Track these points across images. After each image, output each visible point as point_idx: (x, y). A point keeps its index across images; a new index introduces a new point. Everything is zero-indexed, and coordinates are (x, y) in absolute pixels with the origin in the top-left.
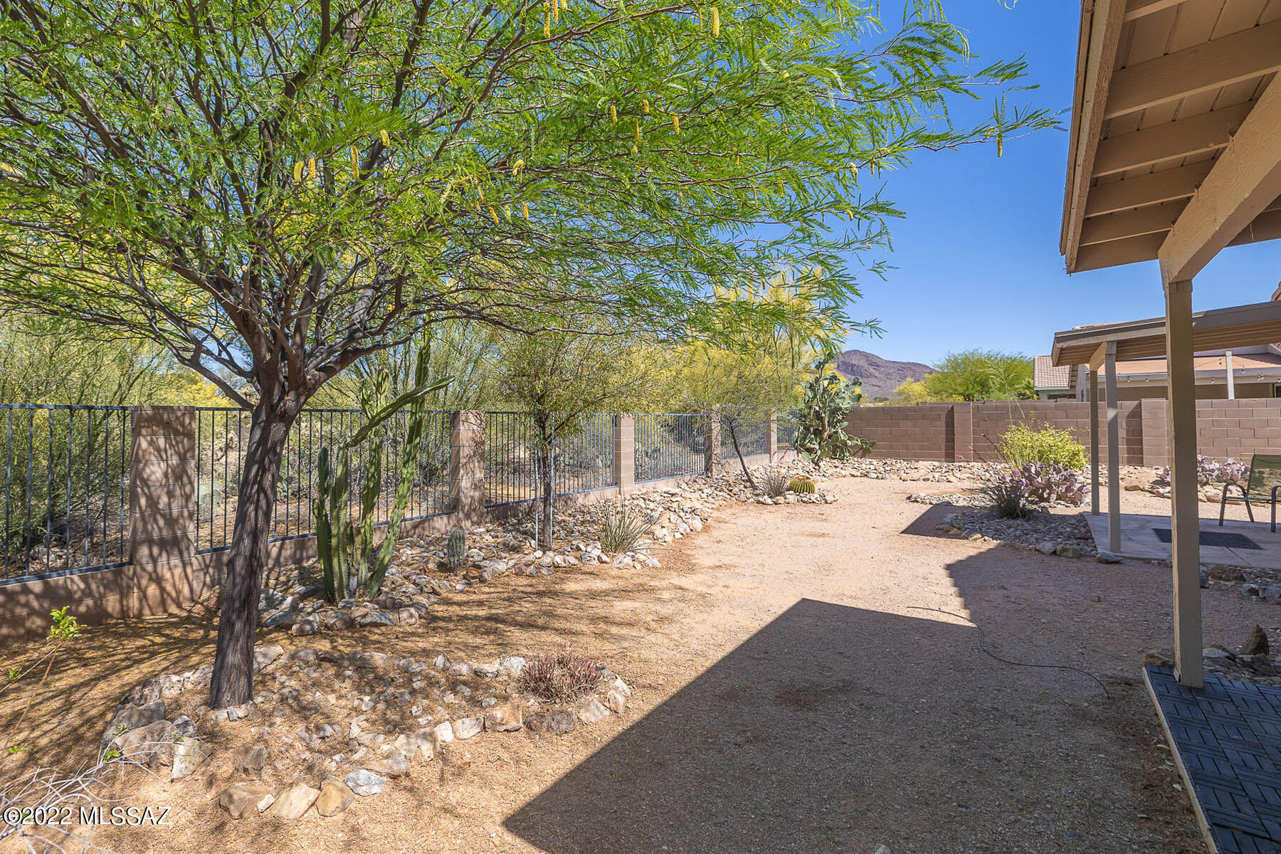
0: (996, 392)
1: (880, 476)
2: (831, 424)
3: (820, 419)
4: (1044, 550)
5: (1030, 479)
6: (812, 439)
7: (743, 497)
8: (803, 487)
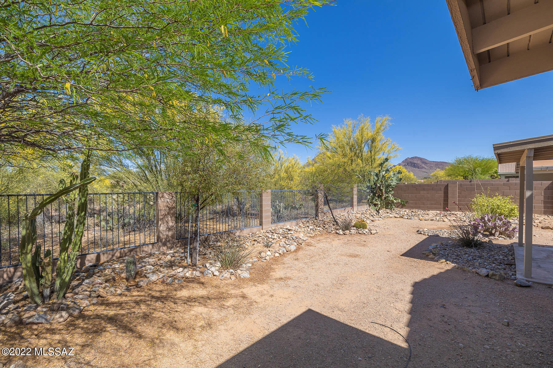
0: (480, 175)
1: (409, 217)
2: (386, 193)
3: (381, 190)
4: (481, 274)
5: (485, 223)
6: (377, 200)
7: (329, 231)
8: (361, 226)
